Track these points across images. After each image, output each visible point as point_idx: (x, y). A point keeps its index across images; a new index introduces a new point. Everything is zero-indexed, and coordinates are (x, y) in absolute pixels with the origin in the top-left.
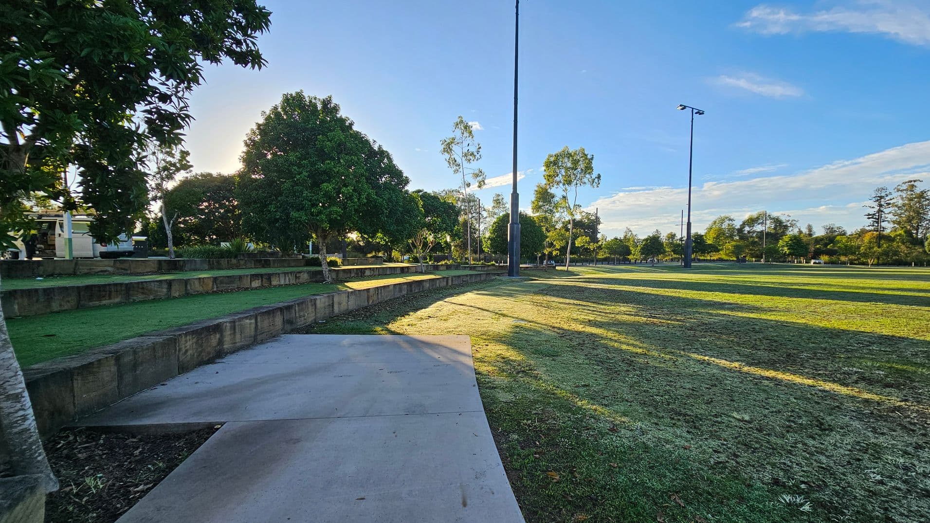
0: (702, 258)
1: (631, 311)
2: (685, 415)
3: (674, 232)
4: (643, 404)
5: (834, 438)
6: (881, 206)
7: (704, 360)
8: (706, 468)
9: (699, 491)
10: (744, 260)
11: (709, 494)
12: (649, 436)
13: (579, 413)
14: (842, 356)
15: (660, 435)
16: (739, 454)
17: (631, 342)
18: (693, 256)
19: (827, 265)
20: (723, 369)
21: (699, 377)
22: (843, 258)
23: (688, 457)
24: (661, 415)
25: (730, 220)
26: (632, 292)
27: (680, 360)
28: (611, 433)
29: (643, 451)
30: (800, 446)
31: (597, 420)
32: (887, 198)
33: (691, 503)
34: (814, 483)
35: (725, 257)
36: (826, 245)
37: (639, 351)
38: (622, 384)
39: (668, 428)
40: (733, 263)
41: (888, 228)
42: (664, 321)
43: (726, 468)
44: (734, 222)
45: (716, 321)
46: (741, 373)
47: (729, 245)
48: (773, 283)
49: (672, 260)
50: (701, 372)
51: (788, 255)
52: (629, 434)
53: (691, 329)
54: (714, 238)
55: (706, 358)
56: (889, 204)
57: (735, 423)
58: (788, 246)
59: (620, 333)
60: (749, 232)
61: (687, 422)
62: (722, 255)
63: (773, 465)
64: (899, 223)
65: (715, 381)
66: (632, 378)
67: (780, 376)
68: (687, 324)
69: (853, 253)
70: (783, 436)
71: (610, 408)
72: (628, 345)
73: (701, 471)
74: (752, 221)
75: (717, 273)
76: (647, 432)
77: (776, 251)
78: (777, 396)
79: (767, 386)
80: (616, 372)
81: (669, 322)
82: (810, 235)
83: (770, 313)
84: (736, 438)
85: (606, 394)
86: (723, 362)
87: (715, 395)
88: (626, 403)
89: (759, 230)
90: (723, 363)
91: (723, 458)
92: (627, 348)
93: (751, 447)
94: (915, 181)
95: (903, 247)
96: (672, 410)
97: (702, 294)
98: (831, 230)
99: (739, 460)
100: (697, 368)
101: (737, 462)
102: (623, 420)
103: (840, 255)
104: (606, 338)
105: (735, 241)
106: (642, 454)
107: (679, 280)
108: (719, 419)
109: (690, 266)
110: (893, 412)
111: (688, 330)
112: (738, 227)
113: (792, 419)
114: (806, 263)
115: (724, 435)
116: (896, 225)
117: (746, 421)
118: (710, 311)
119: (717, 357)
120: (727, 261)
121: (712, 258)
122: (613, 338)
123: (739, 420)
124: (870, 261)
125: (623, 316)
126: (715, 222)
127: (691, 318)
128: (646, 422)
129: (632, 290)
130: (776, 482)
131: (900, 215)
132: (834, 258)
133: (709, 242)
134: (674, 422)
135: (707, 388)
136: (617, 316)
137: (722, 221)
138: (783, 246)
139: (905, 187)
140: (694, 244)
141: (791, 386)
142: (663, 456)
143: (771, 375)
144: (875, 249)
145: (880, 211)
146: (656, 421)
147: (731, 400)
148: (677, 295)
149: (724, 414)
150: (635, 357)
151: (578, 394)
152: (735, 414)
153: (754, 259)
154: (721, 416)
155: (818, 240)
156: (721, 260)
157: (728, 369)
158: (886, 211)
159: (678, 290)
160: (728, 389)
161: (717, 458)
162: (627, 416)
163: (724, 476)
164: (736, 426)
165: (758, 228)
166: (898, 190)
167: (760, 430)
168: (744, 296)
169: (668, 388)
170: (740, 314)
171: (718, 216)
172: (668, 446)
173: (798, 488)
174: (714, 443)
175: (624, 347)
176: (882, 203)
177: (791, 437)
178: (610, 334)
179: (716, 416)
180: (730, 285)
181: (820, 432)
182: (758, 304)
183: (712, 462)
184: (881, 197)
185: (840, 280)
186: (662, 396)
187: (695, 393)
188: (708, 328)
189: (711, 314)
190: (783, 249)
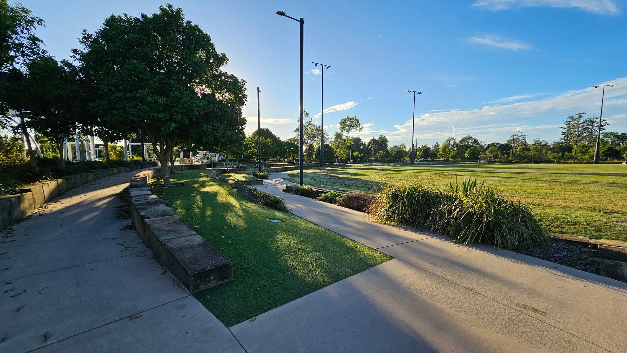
137: (450, 140)
190: (467, 155)
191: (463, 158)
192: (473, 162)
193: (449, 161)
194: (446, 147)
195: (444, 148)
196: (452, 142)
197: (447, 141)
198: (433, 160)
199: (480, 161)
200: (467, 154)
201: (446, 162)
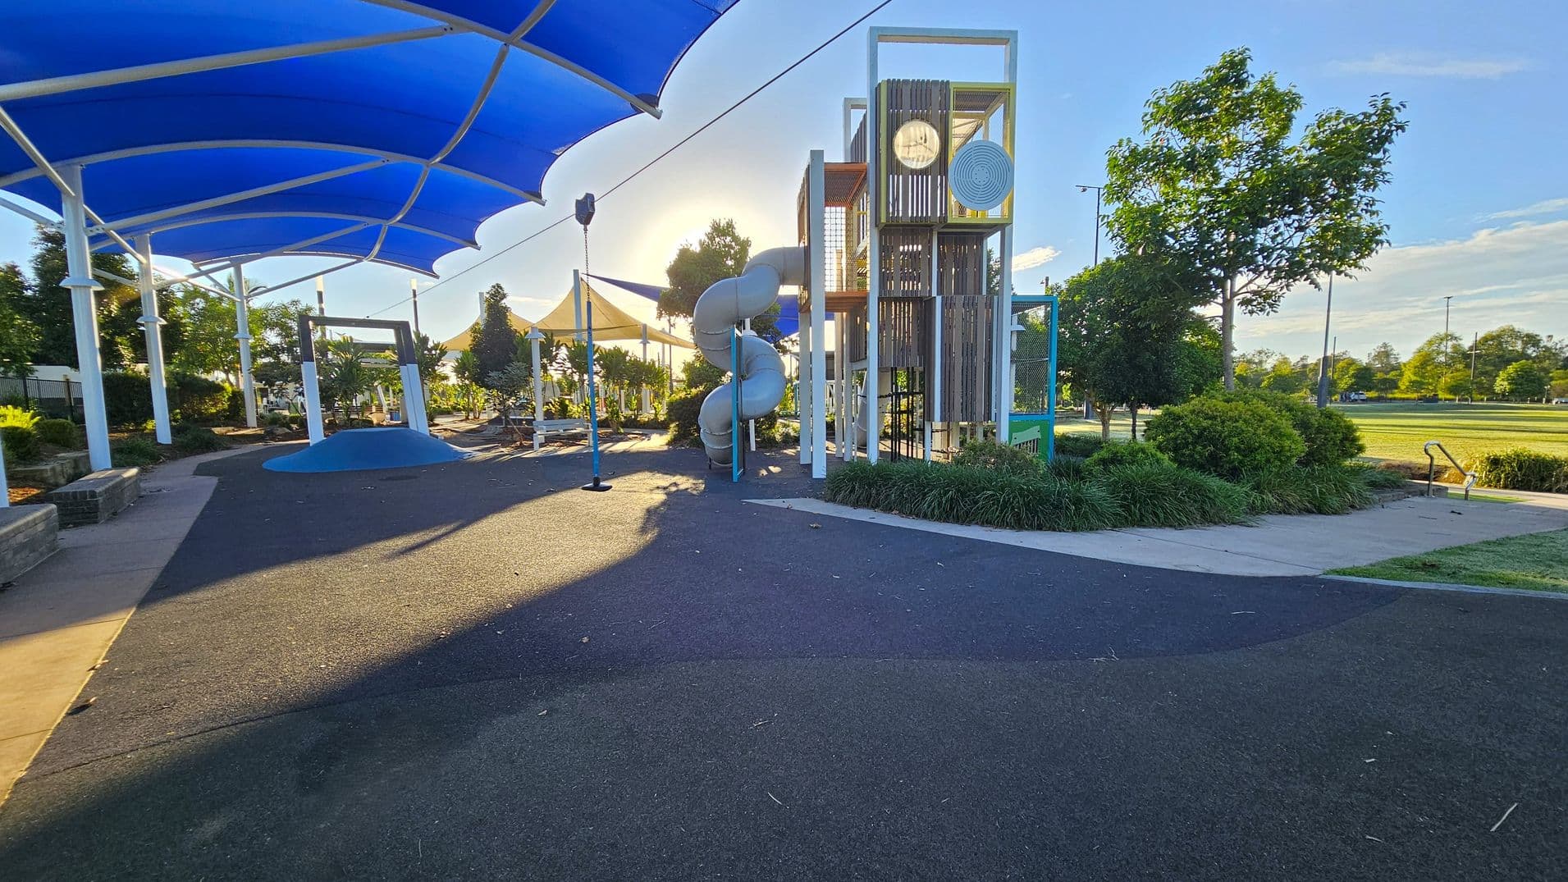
54: (1416, 367)
58: (1509, 380)
190: (1501, 384)
191: (1489, 391)
192: (1524, 401)
193: (1441, 400)
194: (1425, 361)
195: (1422, 364)
196: (1449, 347)
197: (1430, 343)
198: (1379, 399)
199: (1549, 401)
200: (1503, 380)
201: (1430, 403)
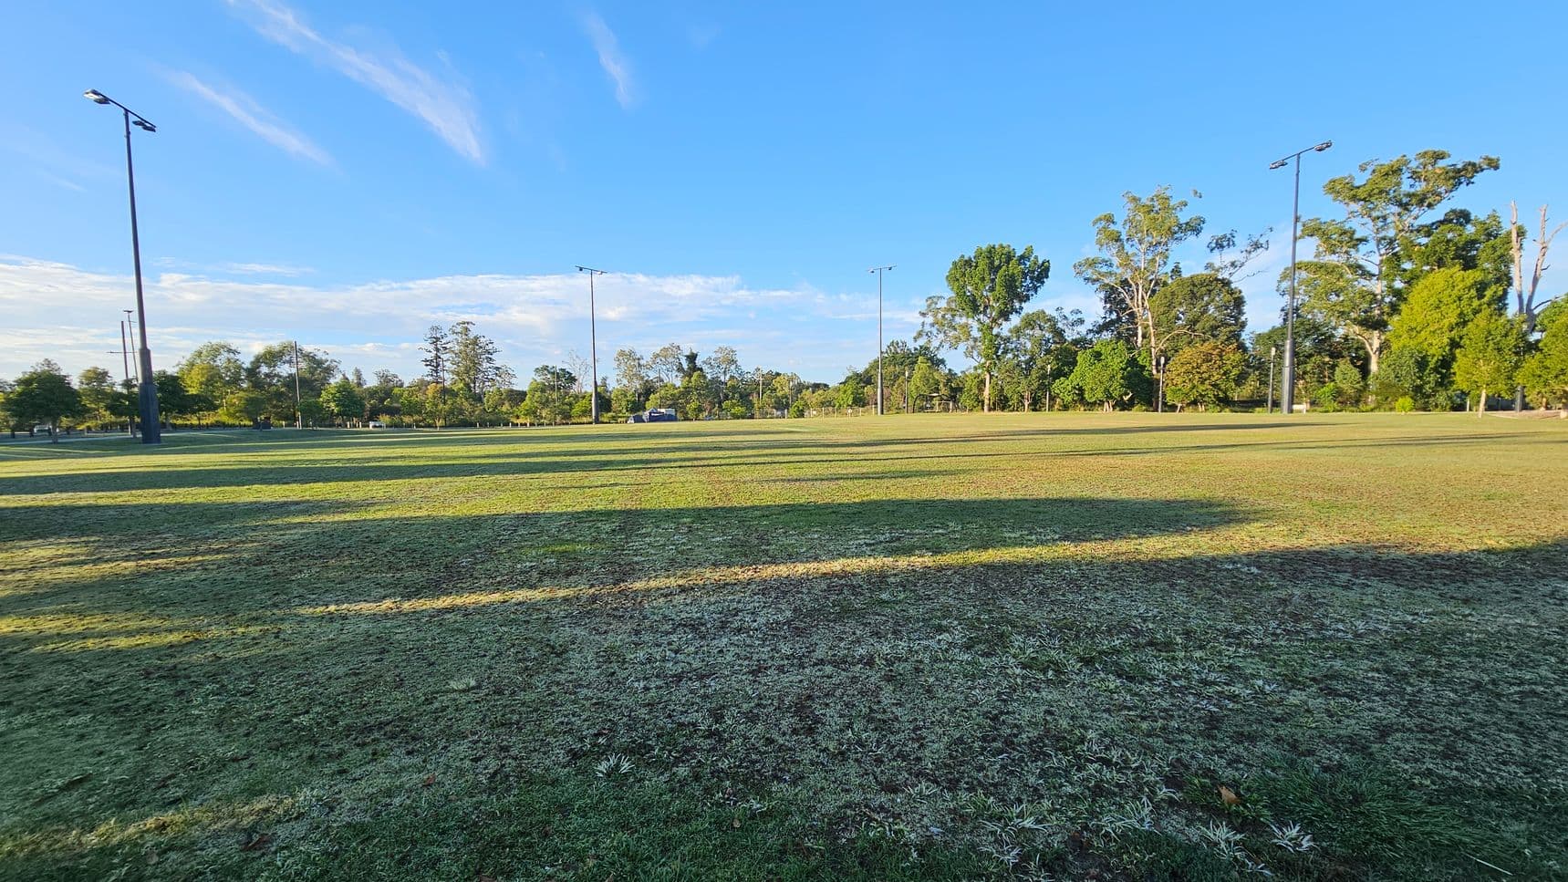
0: (180, 422)
1: (72, 555)
2: (381, 726)
3: (101, 367)
4: (279, 748)
5: (575, 659)
6: (437, 350)
7: (330, 613)
8: (485, 797)
9: (508, 840)
10: (266, 424)
11: (522, 834)
12: (348, 804)
13: (113, 867)
14: (504, 551)
15: (365, 788)
16: (505, 743)
17: (133, 625)
18: (162, 418)
19: (391, 429)
20: (374, 618)
21: (346, 647)
22: (407, 419)
23: (446, 797)
24: (336, 748)
25: (230, 351)
26: (39, 509)
27: (286, 626)
28: (258, 854)
29: (362, 842)
30: (554, 689)
31: (190, 848)
32: (444, 341)
33: (511, 871)
34: (604, 729)
35: (225, 419)
36: (382, 400)
37: (174, 638)
38: (188, 730)
39: (369, 768)
40: (245, 430)
41: (448, 379)
42: (187, 559)
43: (507, 776)
44: (238, 357)
45: (296, 537)
46: (406, 615)
47: (235, 398)
48: (339, 460)
49: (105, 428)
50: (342, 636)
51: (338, 415)
52: (300, 828)
53: (259, 562)
54: (201, 383)
55: (332, 608)
56: (445, 348)
57: (463, 699)
58: (335, 401)
59: (81, 614)
60: (267, 375)
61: (393, 736)
62: (222, 416)
63: (553, 732)
64: (458, 374)
65: (382, 645)
66: (204, 705)
67: (459, 601)
68: (246, 555)
69: (419, 413)
70: (530, 686)
71: (200, 798)
72: (130, 634)
73: (482, 807)
74: (272, 357)
75: (226, 450)
76: (336, 800)
77: (320, 408)
78: (479, 632)
79: (456, 622)
80: (148, 708)
81: (199, 558)
82: (359, 384)
83: (372, 509)
84: (483, 721)
85: (161, 771)
86: (364, 605)
87: (397, 667)
88: (236, 765)
89: (285, 374)
90: (366, 607)
91: (493, 765)
92: (133, 641)
93: (511, 724)
94: (468, 323)
95: (465, 403)
96: (349, 728)
97: (225, 492)
98: (385, 378)
99: (514, 752)
100: (331, 631)
101: (515, 759)
102: (259, 806)
103: (404, 414)
104: (42, 638)
105: (243, 390)
106: (363, 850)
107: (153, 469)
108: (436, 705)
109: (159, 440)
110: (594, 602)
111: (256, 565)
112: (247, 365)
113: (520, 656)
114: (363, 426)
115: (466, 726)
116: (455, 376)
117: (473, 688)
118: (270, 522)
119: (347, 600)
120: (233, 426)
121: (204, 422)
122: (67, 631)
123: (464, 691)
124: (440, 423)
125: (57, 570)
126: (200, 354)
127: (243, 542)
128: (316, 781)
129: (32, 503)
130: (575, 755)
131: (457, 364)
132: (396, 419)
133: (193, 391)
134: (369, 750)
135: (376, 661)
136: (37, 575)
137: (215, 351)
138: (328, 401)
139: (459, 329)
140: (159, 395)
141: (481, 610)
142: (405, 825)
143: (446, 603)
144: (441, 406)
145: (437, 357)
146: (334, 766)
147: (430, 665)
148: (172, 500)
149: (437, 693)
150: (172, 656)
151: (61, 817)
152: (453, 685)
153: (284, 423)
154: (436, 698)
155: (372, 393)
156: (220, 425)
157: (382, 616)
158: (444, 357)
159: (167, 491)
160: (411, 649)
161: (485, 769)
162: (262, 792)
163: (516, 791)
164: (469, 702)
165: (285, 370)
166: (454, 333)
167: (499, 692)
168: (307, 486)
169: (305, 691)
170: (329, 518)
171: (205, 342)
172: (397, 801)
173: (599, 746)
174: (462, 748)
175: (122, 643)
176: (439, 346)
177: (539, 682)
178: (49, 625)
179: (428, 701)
180: (271, 471)
181: (560, 660)
182: (342, 497)
183: (484, 781)
184: (438, 339)
185: (422, 449)
186: (307, 712)
187: (364, 678)
188: (294, 553)
189: (277, 528)
